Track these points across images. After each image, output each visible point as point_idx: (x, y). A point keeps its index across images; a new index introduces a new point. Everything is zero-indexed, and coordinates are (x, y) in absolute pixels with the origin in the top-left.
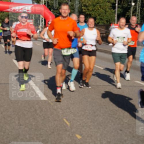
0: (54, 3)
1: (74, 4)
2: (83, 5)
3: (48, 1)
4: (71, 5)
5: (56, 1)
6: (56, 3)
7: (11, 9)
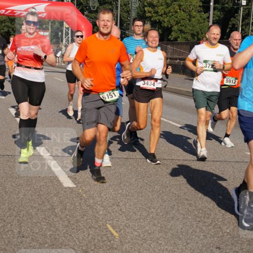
1: (128, 2)
2: (146, 4)
4: (122, 4)
7: (7, 10)
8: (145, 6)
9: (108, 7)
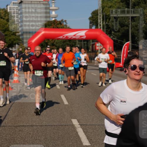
0: (114, 25)
1: (138, 24)
3: (107, 23)
5: (117, 23)
6: (116, 25)
7: (64, 36)
9: (126, 28)
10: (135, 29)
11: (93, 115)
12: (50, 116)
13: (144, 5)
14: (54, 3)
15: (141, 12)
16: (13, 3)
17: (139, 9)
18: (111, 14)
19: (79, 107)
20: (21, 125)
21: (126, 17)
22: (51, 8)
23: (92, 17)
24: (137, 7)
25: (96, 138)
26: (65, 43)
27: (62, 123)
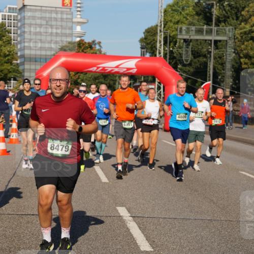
0: (184, 53)
1: (223, 54)
2: (242, 55)
3: (171, 49)
4: (217, 57)
5: (188, 49)
6: (187, 53)
7: (98, 68)
8: (241, 58)
9: (202, 59)
10: (218, 61)
11: (154, 202)
12: (79, 200)
13: (235, 21)
14: (80, 11)
15: (231, 33)
16: (10, 8)
17: (227, 29)
18: (179, 33)
19: (128, 187)
20: (29, 213)
21: (203, 40)
22: (75, 20)
23: (145, 38)
24: (223, 24)
25: (162, 239)
26: (97, 81)
27: (100, 213)
